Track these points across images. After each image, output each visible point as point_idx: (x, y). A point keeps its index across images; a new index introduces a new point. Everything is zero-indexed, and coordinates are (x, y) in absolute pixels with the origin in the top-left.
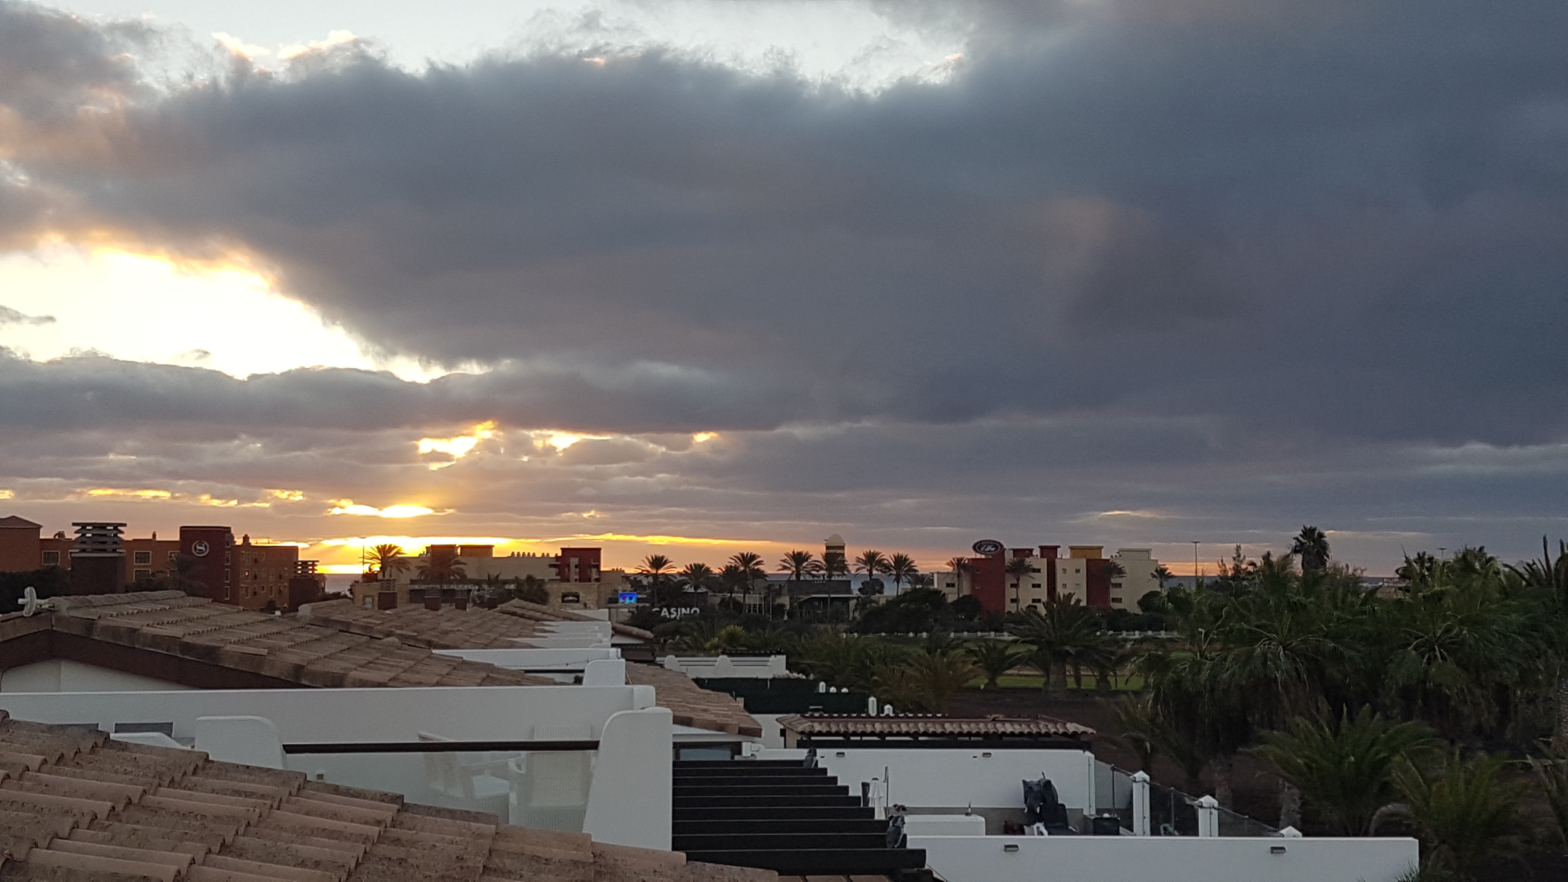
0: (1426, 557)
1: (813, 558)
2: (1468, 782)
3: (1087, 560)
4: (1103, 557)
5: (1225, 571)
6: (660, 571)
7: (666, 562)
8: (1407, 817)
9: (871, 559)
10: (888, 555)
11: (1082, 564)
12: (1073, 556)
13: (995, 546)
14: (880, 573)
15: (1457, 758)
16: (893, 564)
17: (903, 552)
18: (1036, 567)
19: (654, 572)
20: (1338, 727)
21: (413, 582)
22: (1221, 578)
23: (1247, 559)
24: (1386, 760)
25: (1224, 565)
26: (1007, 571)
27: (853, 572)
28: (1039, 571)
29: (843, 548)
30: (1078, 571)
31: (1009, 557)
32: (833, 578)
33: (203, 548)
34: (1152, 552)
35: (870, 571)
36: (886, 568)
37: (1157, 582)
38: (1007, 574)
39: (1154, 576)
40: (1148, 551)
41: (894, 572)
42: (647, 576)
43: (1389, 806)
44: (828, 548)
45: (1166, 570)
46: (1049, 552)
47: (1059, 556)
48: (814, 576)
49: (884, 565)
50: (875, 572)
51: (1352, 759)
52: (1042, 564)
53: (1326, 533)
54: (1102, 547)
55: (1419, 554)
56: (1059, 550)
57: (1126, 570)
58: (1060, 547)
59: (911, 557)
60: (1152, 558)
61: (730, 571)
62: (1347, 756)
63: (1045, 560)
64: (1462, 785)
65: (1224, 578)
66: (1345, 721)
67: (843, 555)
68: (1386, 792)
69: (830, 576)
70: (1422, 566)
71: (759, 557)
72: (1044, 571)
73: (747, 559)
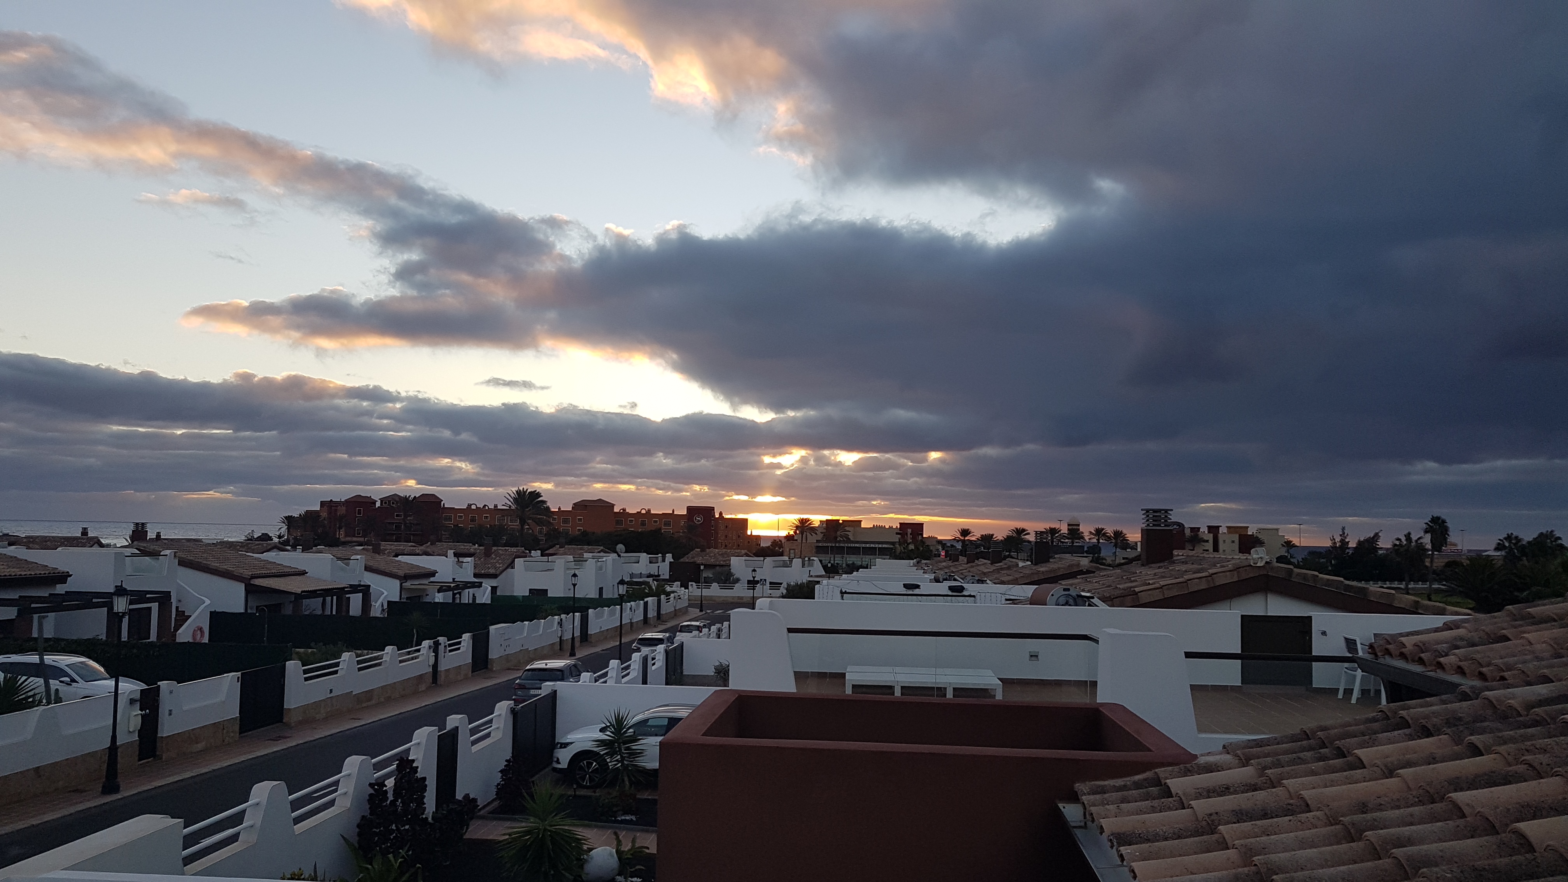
0: (1513, 536)
1: (1062, 532)
3: (1239, 535)
4: (1249, 533)
5: (1335, 543)
6: (966, 538)
7: (970, 533)
9: (1099, 532)
10: (1110, 530)
11: (1236, 537)
12: (1229, 532)
13: (1180, 526)
14: (1104, 541)
16: (1112, 535)
17: (1119, 529)
18: (1205, 538)
19: (963, 538)
21: (818, 541)
22: (1332, 547)
25: (1334, 539)
26: (1187, 541)
27: (1088, 541)
28: (1207, 541)
29: (1079, 525)
30: (1233, 542)
31: (1188, 532)
32: (1075, 544)
33: (700, 519)
34: (1280, 531)
35: (1098, 540)
36: (1109, 538)
37: (1285, 549)
38: (1186, 543)
39: (1283, 546)
40: (1277, 530)
41: (1114, 541)
42: (958, 541)
44: (1069, 525)
45: (1291, 542)
46: (1214, 530)
47: (1220, 532)
48: (1063, 542)
49: (1107, 536)
50: (1101, 541)
52: (1210, 537)
54: (1248, 527)
55: (1508, 534)
56: (1220, 528)
57: (1266, 541)
58: (1221, 526)
59: (1124, 532)
60: (1280, 534)
61: (1009, 539)
63: (1212, 535)
65: (1334, 547)
67: (1079, 529)
69: (1073, 543)
70: (1510, 542)
71: (1027, 530)
72: (1211, 541)
73: (1020, 532)
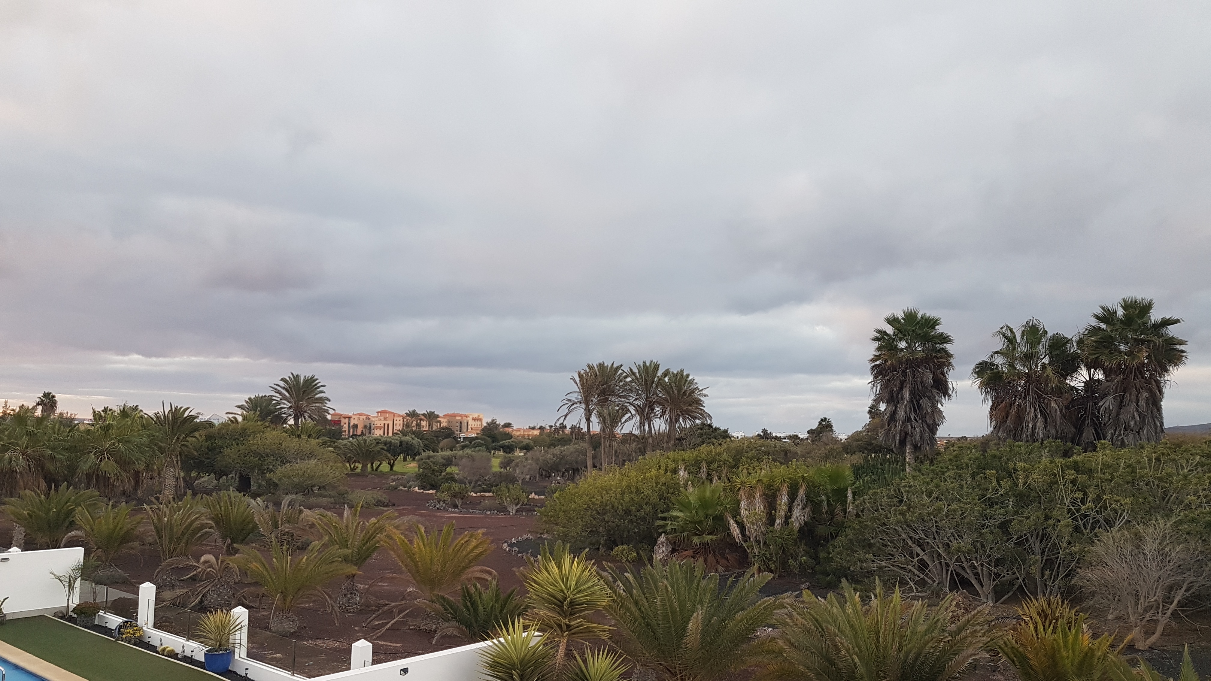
2: (114, 518)
8: (82, 537)
15: (110, 507)
20: (49, 494)
23: (11, 408)
24: (74, 509)
43: (73, 532)
51: (55, 510)
53: (56, 395)
62: (52, 509)
64: (111, 520)
66: (53, 491)
68: (72, 525)
